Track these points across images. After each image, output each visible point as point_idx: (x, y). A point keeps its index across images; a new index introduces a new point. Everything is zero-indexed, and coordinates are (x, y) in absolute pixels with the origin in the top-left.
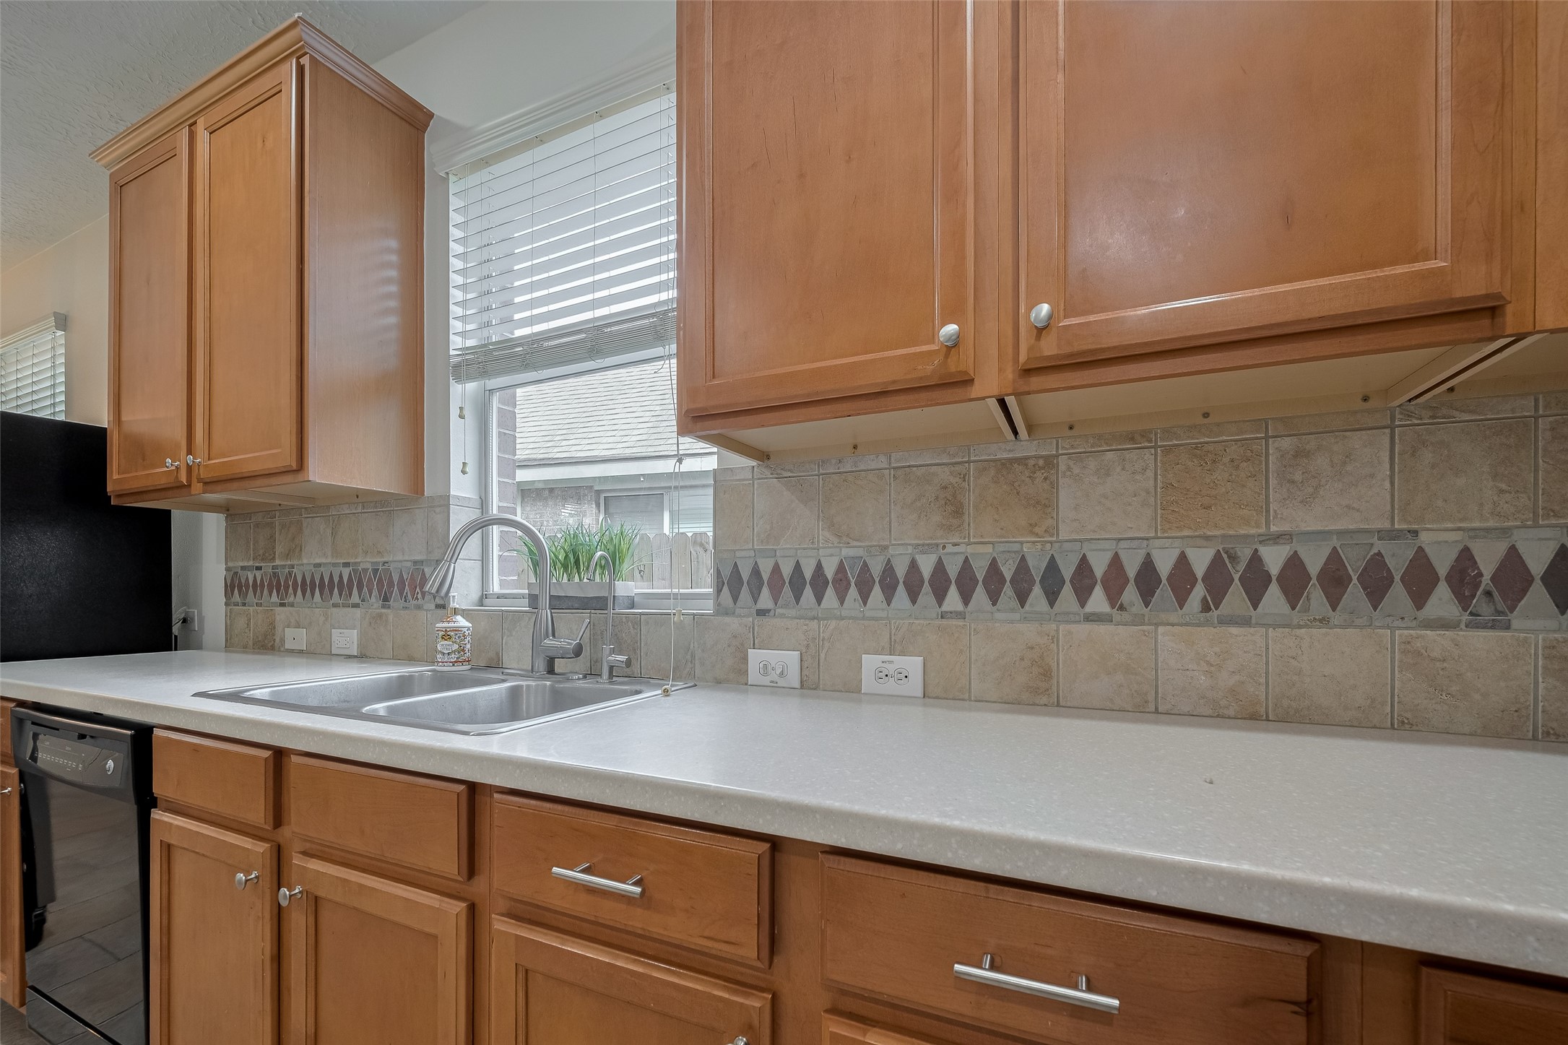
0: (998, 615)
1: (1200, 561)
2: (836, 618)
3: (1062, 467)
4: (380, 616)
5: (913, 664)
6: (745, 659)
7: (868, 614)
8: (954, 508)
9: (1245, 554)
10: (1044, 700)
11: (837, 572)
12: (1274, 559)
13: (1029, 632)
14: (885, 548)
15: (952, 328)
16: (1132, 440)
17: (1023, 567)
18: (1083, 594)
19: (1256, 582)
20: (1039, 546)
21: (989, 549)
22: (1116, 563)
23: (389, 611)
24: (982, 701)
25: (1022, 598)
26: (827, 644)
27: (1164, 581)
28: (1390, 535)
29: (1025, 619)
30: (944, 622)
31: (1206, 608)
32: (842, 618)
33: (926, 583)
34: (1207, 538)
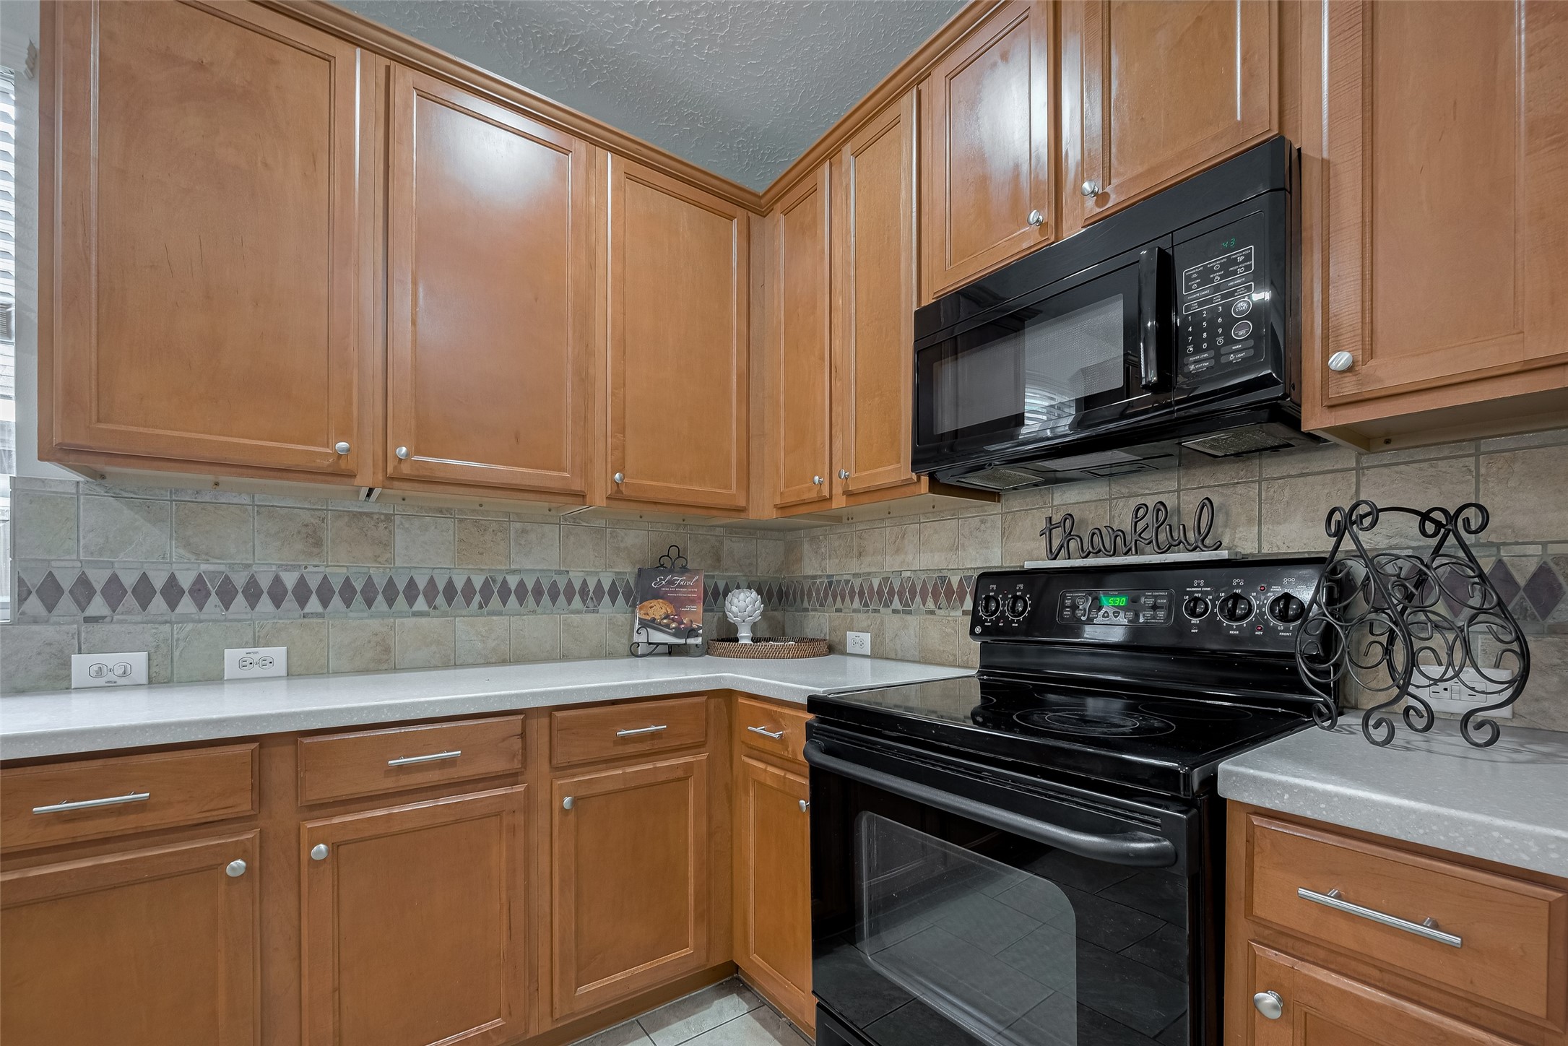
0: (351, 614)
1: (478, 582)
2: (194, 621)
3: (397, 522)
5: (278, 654)
6: (67, 665)
7: (230, 617)
8: (315, 541)
9: (500, 579)
10: (385, 666)
11: (194, 584)
12: (513, 582)
13: (375, 624)
14: (249, 566)
15: (343, 445)
16: (440, 511)
17: (369, 583)
18: (411, 600)
19: (505, 593)
20: (381, 570)
21: (344, 570)
22: (432, 581)
24: (338, 673)
25: (369, 603)
26: (182, 644)
27: (459, 592)
28: (559, 572)
29: (371, 616)
30: (306, 620)
31: (481, 607)
32: (200, 621)
33: (290, 593)
34: (482, 570)
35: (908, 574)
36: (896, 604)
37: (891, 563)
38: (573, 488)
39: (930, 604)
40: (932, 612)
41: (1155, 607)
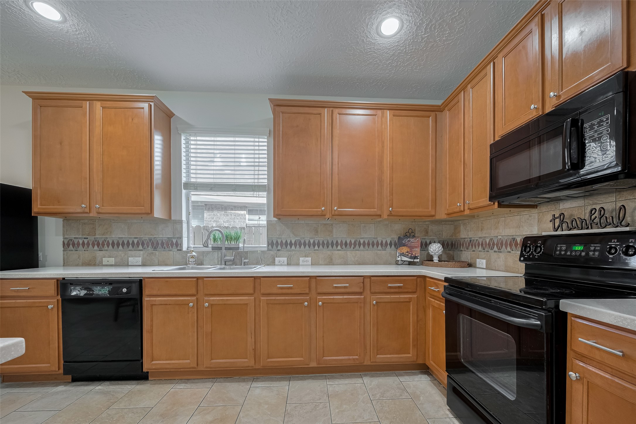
0: (324, 250)
1: (353, 242)
2: (294, 251)
3: (334, 226)
4: (153, 253)
5: (309, 259)
6: (275, 260)
7: (301, 250)
8: (316, 232)
9: (358, 241)
10: (331, 264)
11: (294, 242)
12: (362, 241)
13: (329, 252)
14: (304, 238)
15: (323, 208)
16: (344, 222)
17: (328, 242)
18: (337, 246)
19: (360, 244)
20: (330, 238)
21: (322, 239)
22: (342, 241)
23: (156, 252)
24: (321, 265)
25: (328, 247)
26: (292, 256)
27: (348, 244)
28: (375, 238)
29: (328, 251)
30: (315, 251)
31: (354, 248)
32: (296, 251)
33: (312, 244)
34: (354, 238)
35: (500, 237)
36: (495, 248)
37: (493, 233)
38: (378, 214)
39: (509, 249)
40: (509, 252)
41: (594, 251)
